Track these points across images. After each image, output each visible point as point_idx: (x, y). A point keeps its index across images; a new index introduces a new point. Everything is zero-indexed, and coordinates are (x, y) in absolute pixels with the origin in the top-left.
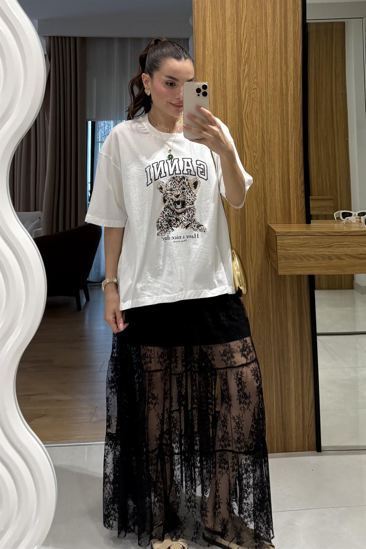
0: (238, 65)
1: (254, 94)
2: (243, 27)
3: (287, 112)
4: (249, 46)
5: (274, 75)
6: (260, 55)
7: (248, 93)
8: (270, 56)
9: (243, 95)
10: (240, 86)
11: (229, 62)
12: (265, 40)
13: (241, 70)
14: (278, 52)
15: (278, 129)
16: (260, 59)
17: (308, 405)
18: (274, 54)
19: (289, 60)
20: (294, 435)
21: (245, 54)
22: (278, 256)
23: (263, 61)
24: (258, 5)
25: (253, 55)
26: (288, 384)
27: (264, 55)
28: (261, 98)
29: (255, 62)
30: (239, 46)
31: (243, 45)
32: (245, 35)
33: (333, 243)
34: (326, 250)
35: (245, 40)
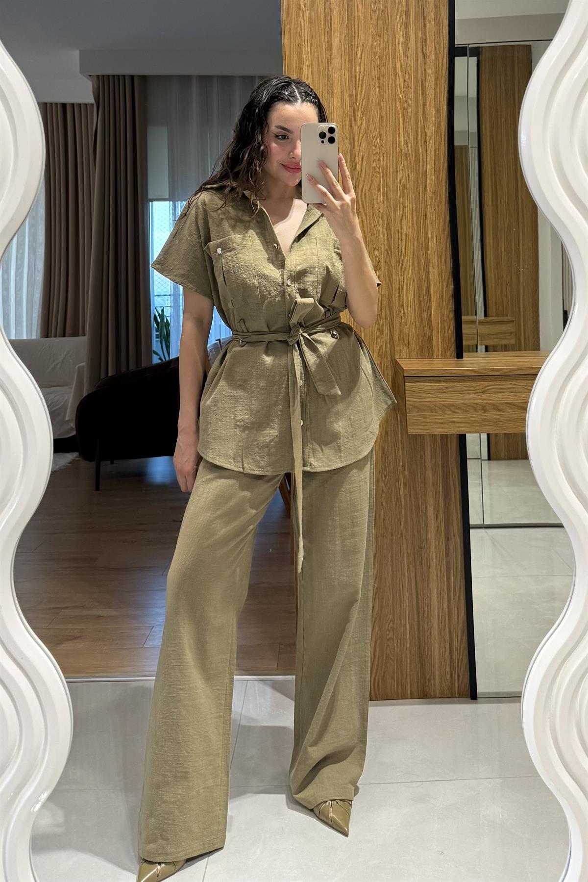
0: (350, 118)
1: (375, 163)
2: (360, 61)
3: (425, 189)
4: (368, 89)
5: (406, 132)
6: (384, 102)
7: (366, 159)
8: (400, 104)
9: (359, 165)
10: (354, 151)
12: (392, 79)
13: (355, 126)
14: (411, 97)
15: (412, 214)
16: (385, 108)
17: (458, 629)
18: (406, 99)
19: (428, 109)
20: (437, 673)
21: (361, 101)
22: (407, 406)
23: (389, 111)
24: (382, 26)
25: (374, 102)
26: (428, 596)
27: (391, 101)
28: (386, 167)
29: (377, 113)
30: (354, 89)
31: (360, 87)
32: (362, 72)
33: (489, 386)
34: (479, 397)
35: (362, 80)
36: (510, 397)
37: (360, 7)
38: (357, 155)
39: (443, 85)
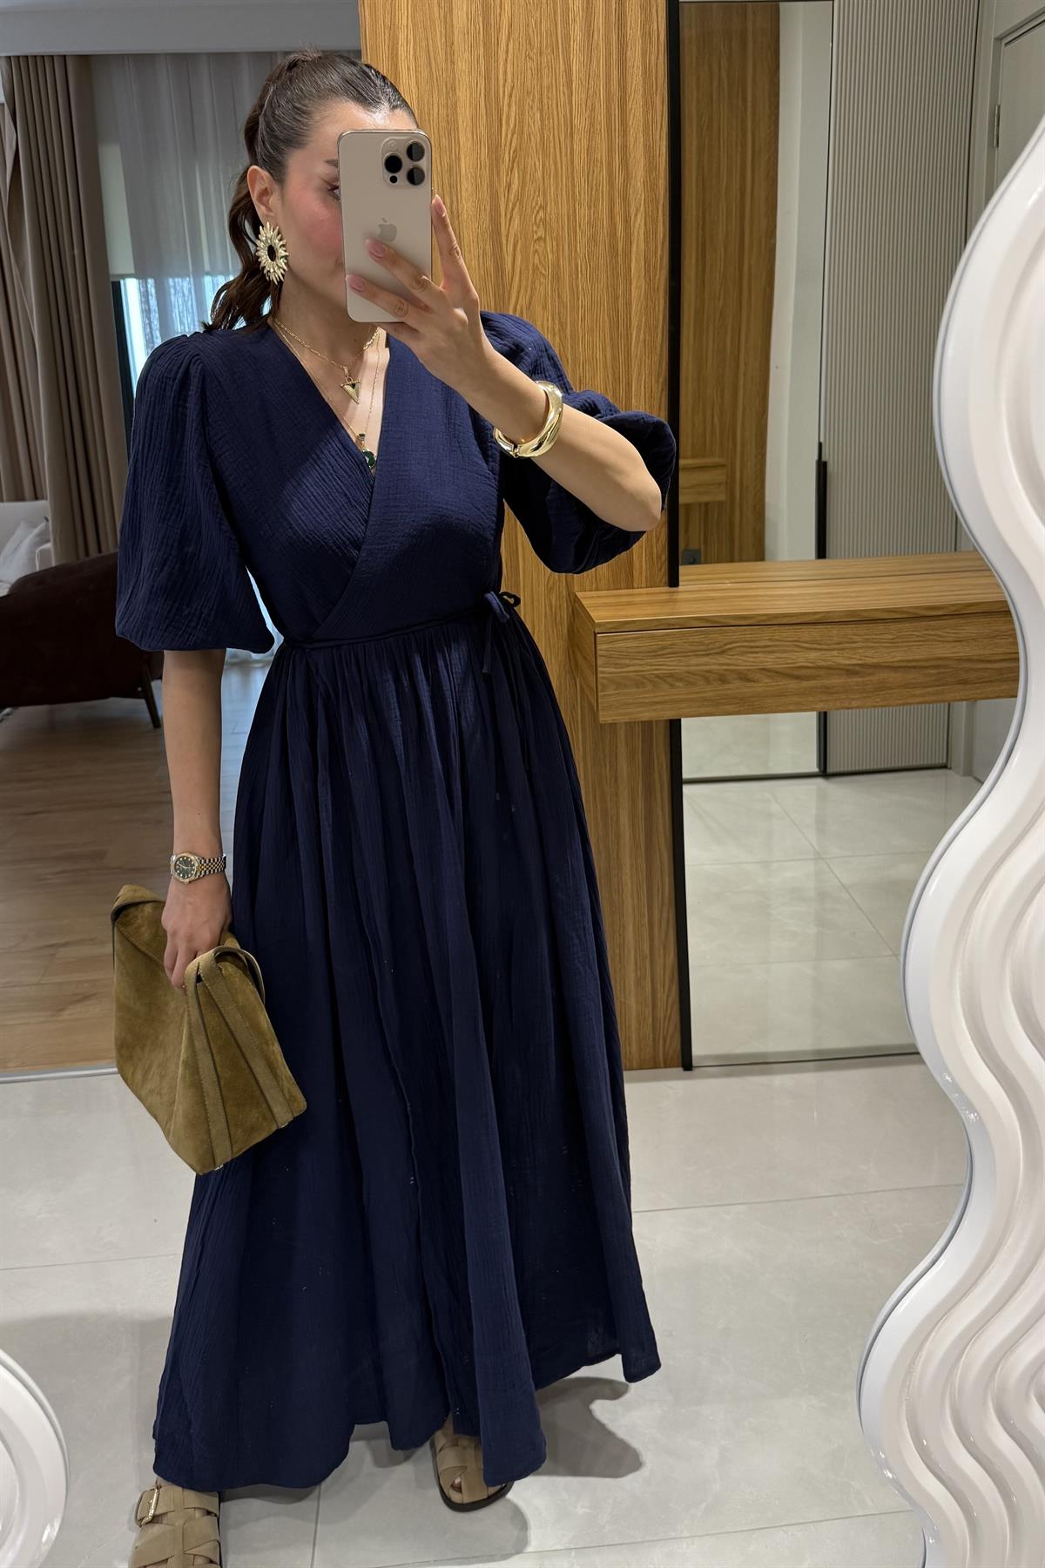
0: (491, 169)
1: (536, 256)
2: (504, 57)
4: (522, 113)
5: (593, 200)
6: (552, 138)
7: (521, 252)
8: (580, 144)
9: (509, 260)
10: (499, 233)
11: (465, 163)
12: (564, 93)
13: (500, 185)
14: (600, 130)
16: (552, 150)
18: (592, 134)
19: (632, 156)
21: (509, 136)
22: (599, 680)
23: (561, 158)
25: (533, 139)
27: (563, 137)
28: (557, 265)
29: (539, 160)
30: (494, 113)
31: (506, 109)
32: (509, 80)
33: (731, 643)
34: (713, 661)
35: (510, 96)
36: (769, 661)
38: (504, 242)
39: (659, 108)
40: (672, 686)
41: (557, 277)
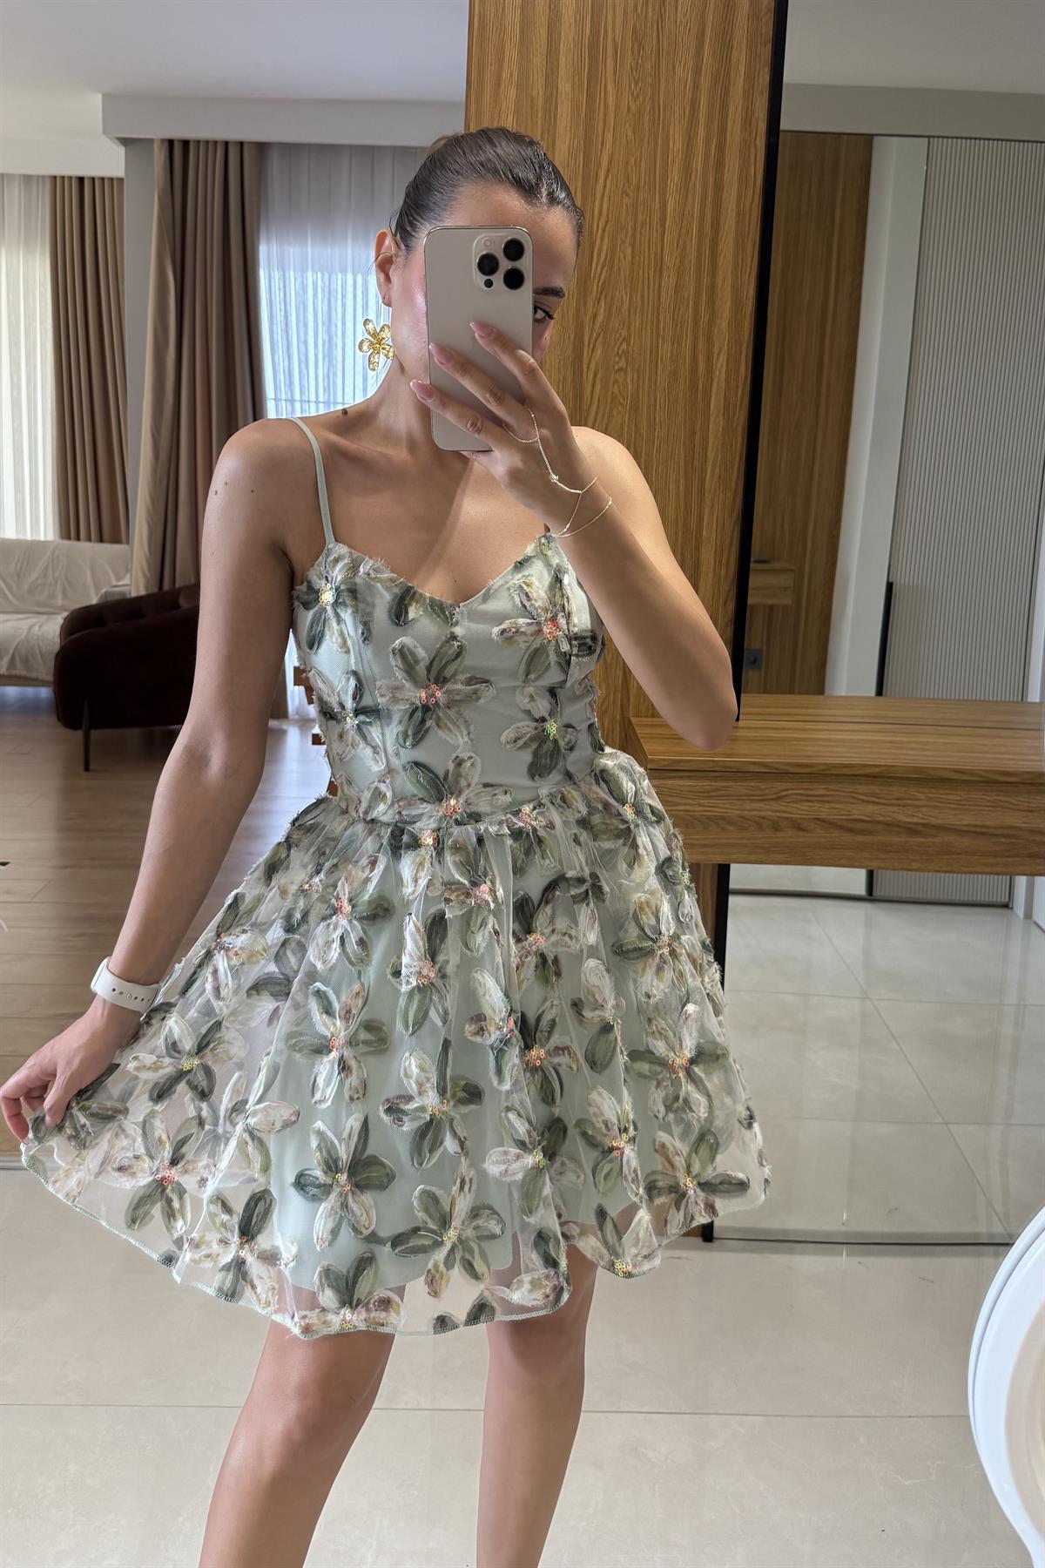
0: (579, 300)
1: (616, 386)
2: (601, 191)
4: (613, 247)
5: (677, 335)
6: (641, 273)
7: (601, 380)
8: (669, 281)
9: (589, 387)
10: (581, 360)
12: (657, 231)
13: (586, 316)
14: (690, 268)
16: (640, 285)
18: (681, 272)
19: (719, 296)
21: (599, 269)
23: (649, 292)
24: (646, 126)
25: (623, 273)
27: (652, 273)
28: (636, 395)
29: (626, 294)
31: (599, 242)
32: (604, 214)
33: (787, 790)
34: (769, 807)
35: (604, 230)
36: (824, 811)
37: (610, 87)
38: (585, 370)
39: (749, 250)
40: (723, 829)
41: (635, 408)
